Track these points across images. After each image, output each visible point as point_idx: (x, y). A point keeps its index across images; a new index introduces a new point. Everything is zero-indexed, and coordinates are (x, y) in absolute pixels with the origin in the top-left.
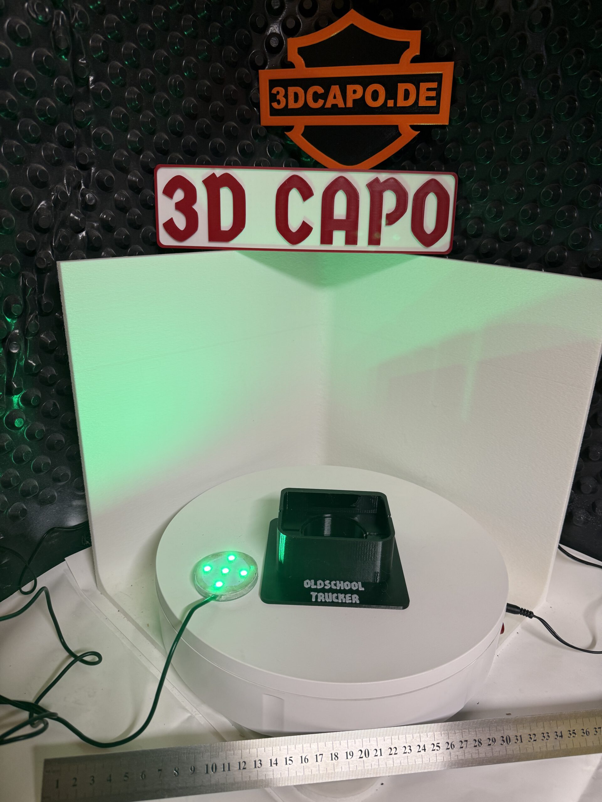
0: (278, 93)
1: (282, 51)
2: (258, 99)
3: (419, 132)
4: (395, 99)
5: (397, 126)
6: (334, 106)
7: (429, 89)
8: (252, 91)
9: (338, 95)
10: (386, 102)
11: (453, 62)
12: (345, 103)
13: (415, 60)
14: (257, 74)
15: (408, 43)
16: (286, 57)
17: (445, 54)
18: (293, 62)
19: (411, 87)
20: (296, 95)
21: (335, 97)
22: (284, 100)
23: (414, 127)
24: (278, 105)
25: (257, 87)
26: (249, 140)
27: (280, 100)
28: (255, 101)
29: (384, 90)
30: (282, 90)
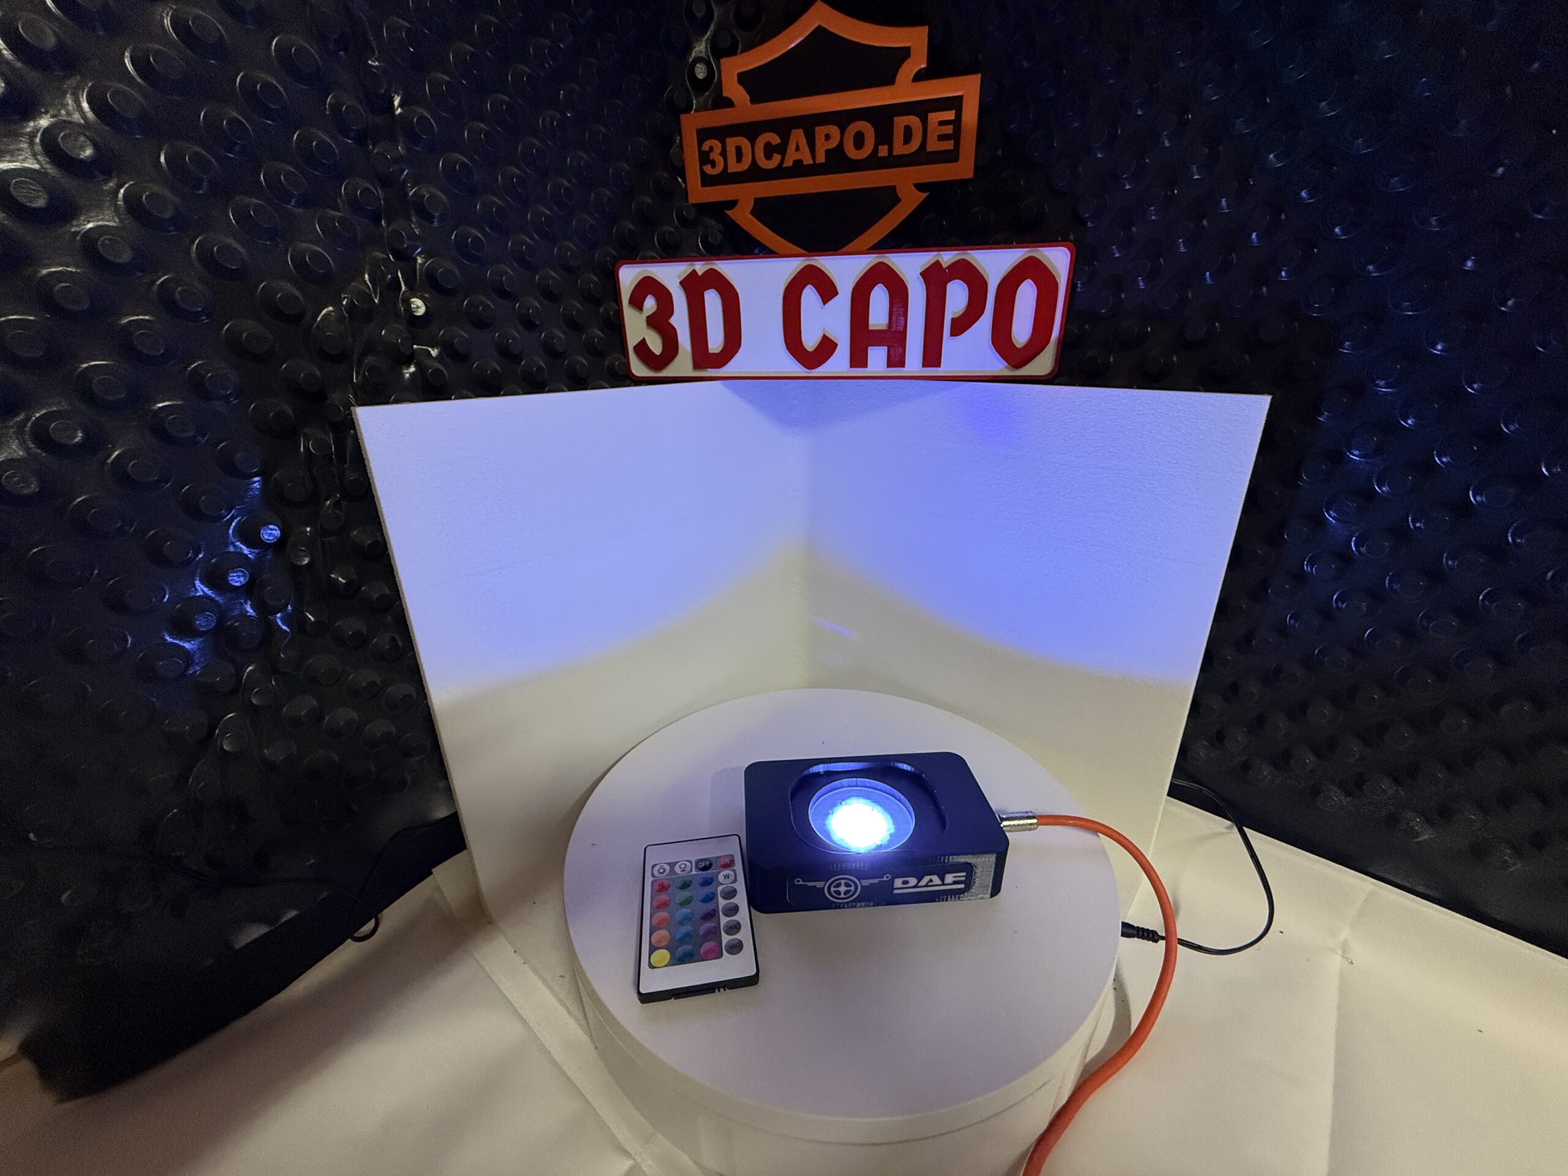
0: (711, 149)
1: (714, 84)
2: (682, 162)
3: (927, 194)
4: (890, 143)
5: (893, 188)
6: (798, 163)
7: (942, 123)
8: (672, 150)
9: (803, 144)
10: (875, 150)
11: (979, 75)
12: (814, 158)
13: (919, 77)
14: (678, 122)
15: (908, 49)
17: (967, 63)
18: (731, 97)
19: (914, 121)
20: (739, 150)
21: (797, 149)
22: (721, 158)
23: (920, 187)
24: (711, 169)
25: (679, 143)
26: (672, 225)
27: (715, 159)
28: (679, 167)
29: (873, 130)
30: (716, 144)
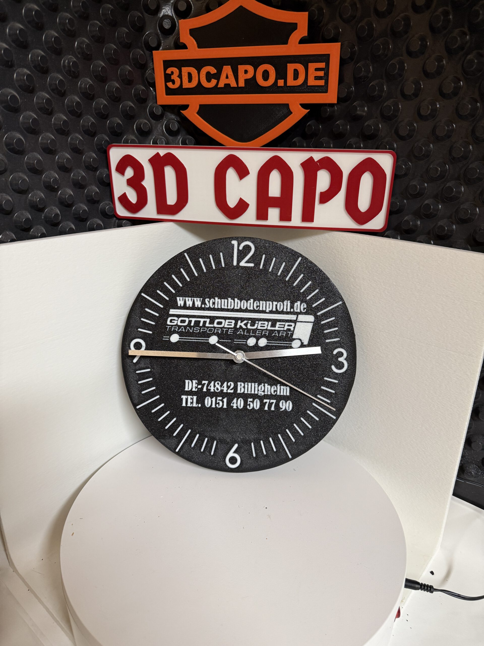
0: (172, 73)
1: (175, 33)
2: (154, 78)
3: (309, 110)
4: (285, 79)
5: (288, 105)
6: (228, 85)
7: (317, 70)
8: (147, 71)
9: (230, 75)
10: (276, 82)
11: (340, 43)
12: (237, 83)
13: (302, 41)
14: (152, 55)
15: (296, 24)
16: (179, 38)
17: (332, 36)
18: (185, 43)
19: (300, 68)
20: (190, 75)
21: (227, 77)
22: (179, 79)
23: (304, 106)
24: (173, 85)
25: (152, 68)
26: (146, 119)
27: (175, 80)
28: (151, 82)
29: (274, 70)
30: (176, 71)
